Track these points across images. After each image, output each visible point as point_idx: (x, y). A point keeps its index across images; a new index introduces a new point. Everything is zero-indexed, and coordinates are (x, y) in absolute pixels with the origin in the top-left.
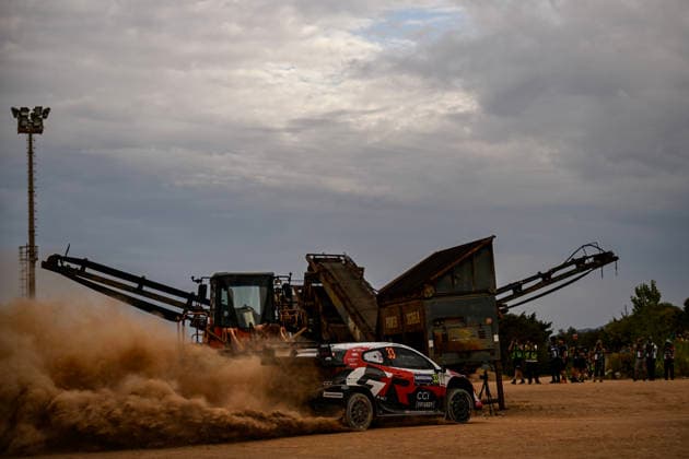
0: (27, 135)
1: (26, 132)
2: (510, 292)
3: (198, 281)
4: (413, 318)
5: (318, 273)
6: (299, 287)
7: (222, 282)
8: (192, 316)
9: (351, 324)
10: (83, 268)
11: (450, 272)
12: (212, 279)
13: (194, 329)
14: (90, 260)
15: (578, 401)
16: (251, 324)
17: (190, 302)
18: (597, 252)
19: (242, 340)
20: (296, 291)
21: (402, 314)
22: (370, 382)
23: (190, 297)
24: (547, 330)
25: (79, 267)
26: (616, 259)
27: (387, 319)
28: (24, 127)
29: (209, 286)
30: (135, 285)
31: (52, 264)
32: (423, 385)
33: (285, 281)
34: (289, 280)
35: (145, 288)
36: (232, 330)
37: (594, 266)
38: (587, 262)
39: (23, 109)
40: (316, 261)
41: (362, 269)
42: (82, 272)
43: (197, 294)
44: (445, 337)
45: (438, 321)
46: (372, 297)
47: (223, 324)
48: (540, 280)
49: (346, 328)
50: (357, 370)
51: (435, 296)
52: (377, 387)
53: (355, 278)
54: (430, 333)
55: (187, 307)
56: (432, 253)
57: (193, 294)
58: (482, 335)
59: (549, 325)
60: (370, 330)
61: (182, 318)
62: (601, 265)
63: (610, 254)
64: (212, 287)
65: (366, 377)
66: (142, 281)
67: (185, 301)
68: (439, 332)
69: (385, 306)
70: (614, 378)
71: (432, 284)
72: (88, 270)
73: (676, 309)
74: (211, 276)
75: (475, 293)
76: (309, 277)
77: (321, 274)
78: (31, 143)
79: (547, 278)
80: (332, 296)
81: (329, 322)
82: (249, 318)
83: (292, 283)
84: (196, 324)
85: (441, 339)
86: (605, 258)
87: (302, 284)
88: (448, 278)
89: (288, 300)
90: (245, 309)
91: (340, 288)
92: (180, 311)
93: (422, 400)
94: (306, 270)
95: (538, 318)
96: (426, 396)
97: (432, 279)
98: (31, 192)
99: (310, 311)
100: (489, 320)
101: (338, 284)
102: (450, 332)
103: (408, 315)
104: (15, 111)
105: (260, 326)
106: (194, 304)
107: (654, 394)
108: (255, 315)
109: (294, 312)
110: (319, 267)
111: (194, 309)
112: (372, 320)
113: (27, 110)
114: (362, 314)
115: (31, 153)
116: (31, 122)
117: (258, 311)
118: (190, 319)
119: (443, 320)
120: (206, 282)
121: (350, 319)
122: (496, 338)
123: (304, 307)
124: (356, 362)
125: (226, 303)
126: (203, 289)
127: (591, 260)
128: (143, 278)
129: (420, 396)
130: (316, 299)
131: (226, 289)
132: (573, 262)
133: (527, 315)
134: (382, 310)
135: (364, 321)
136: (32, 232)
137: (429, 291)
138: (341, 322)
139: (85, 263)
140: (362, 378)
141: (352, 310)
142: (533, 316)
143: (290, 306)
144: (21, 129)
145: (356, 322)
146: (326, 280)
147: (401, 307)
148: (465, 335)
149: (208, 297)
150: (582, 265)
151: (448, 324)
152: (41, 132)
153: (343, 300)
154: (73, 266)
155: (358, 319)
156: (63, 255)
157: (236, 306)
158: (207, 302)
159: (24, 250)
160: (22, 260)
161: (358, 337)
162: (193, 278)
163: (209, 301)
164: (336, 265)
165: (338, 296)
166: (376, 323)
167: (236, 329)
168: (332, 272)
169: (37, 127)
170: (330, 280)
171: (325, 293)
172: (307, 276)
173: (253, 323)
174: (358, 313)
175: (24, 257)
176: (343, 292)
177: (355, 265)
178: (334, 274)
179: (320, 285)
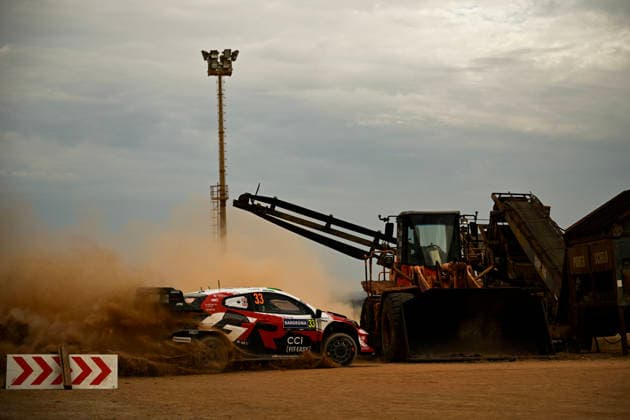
0: (217, 78)
1: (216, 75)
3: (385, 220)
4: (601, 258)
5: (504, 213)
6: (484, 226)
7: (408, 220)
8: (379, 254)
9: (538, 264)
10: (273, 207)
12: (398, 218)
13: (381, 267)
14: (279, 199)
16: (437, 262)
17: (377, 240)
19: (429, 278)
20: (482, 231)
21: (590, 254)
22: (228, 327)
23: (377, 235)
25: (269, 206)
27: (575, 258)
28: (214, 69)
29: (395, 225)
30: (324, 224)
31: (243, 202)
32: (294, 330)
33: (471, 220)
34: (476, 219)
35: (333, 227)
36: (418, 268)
39: (212, 52)
40: (501, 200)
41: (549, 208)
42: (272, 211)
43: (383, 232)
45: (627, 261)
46: (558, 236)
47: (409, 261)
49: (533, 266)
50: (214, 315)
51: (624, 235)
52: (236, 332)
53: (542, 218)
54: (618, 273)
55: (374, 245)
56: (622, 191)
57: (379, 233)
60: (557, 269)
61: (370, 255)
64: (398, 226)
65: (224, 322)
66: (330, 220)
67: (372, 239)
68: (627, 272)
69: (571, 245)
71: (621, 222)
72: (277, 209)
74: (397, 215)
76: (495, 217)
77: (507, 213)
78: (220, 86)
80: (518, 234)
81: (515, 261)
82: (436, 257)
83: (479, 222)
84: (383, 261)
87: (488, 223)
89: (474, 238)
90: (432, 247)
91: (526, 226)
92: (367, 249)
93: (294, 345)
94: (492, 209)
96: (298, 340)
97: (621, 217)
98: (221, 133)
99: (496, 250)
101: (524, 223)
103: (597, 255)
104: (205, 54)
105: (447, 265)
106: (381, 242)
108: (441, 253)
109: (479, 251)
110: (505, 206)
111: (381, 248)
112: (559, 258)
113: (216, 52)
114: (548, 253)
115: (220, 94)
116: (220, 64)
117: (444, 249)
118: (377, 256)
120: (393, 220)
121: (536, 258)
123: (490, 246)
124: (214, 307)
125: (412, 241)
126: (389, 227)
128: (331, 216)
129: (291, 340)
130: (502, 237)
131: (413, 228)
134: (569, 249)
135: (550, 260)
136: (222, 171)
137: (617, 230)
138: (529, 261)
139: (275, 202)
140: (220, 322)
141: (538, 248)
143: (476, 246)
144: (211, 72)
145: (542, 262)
146: (512, 218)
147: (589, 247)
149: (395, 235)
152: (230, 74)
153: (529, 239)
154: (264, 204)
155: (545, 259)
156: (254, 194)
157: (423, 243)
158: (394, 241)
159: (215, 189)
160: (213, 199)
161: (545, 276)
162: (380, 216)
163: (395, 239)
164: (521, 204)
165: (525, 235)
166: (562, 261)
167: (423, 267)
168: (518, 211)
169: (227, 69)
170: (516, 219)
171: (511, 232)
172: (493, 215)
173: (440, 261)
174: (544, 252)
175: (216, 196)
176: (530, 232)
177: (541, 204)
178: (520, 214)
179: (506, 224)
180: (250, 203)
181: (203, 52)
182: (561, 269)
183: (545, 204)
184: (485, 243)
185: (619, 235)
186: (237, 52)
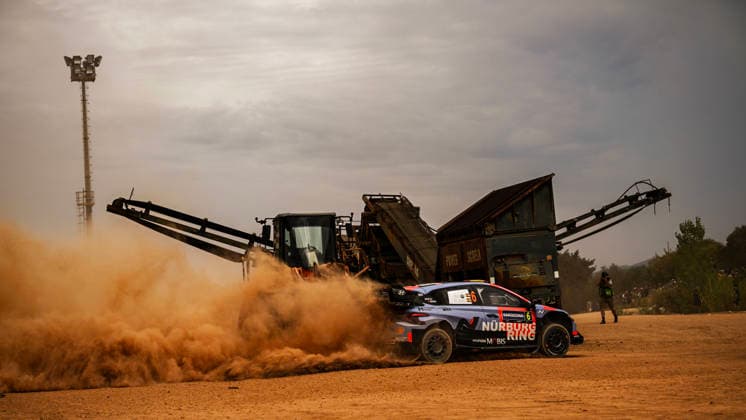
0: (81, 83)
1: (79, 80)
2: (564, 230)
3: (262, 222)
4: (473, 255)
5: (376, 212)
6: (357, 227)
7: (286, 222)
9: (409, 263)
10: (147, 211)
11: (511, 210)
12: (275, 220)
14: (154, 203)
15: (632, 335)
16: (315, 264)
17: (251, 243)
18: (650, 189)
21: (463, 253)
23: (252, 238)
24: (590, 267)
25: (144, 210)
26: (669, 195)
27: (448, 257)
28: (77, 75)
29: (272, 227)
30: (198, 227)
31: (117, 207)
33: (346, 221)
34: (351, 220)
35: (208, 230)
36: (295, 270)
37: (647, 202)
38: (640, 199)
39: (75, 57)
40: (372, 201)
41: (418, 209)
43: (260, 235)
44: (506, 274)
45: (499, 259)
46: (429, 236)
48: (594, 217)
49: (405, 266)
51: (496, 234)
53: (412, 218)
54: (491, 271)
55: (249, 247)
56: (491, 191)
57: (254, 235)
58: (542, 272)
59: (592, 262)
60: (429, 268)
61: (246, 258)
62: (654, 202)
63: (663, 190)
64: (275, 227)
66: (205, 223)
67: (246, 242)
68: (500, 269)
69: (445, 245)
70: (658, 312)
71: (493, 221)
72: (152, 213)
73: (719, 245)
74: (274, 217)
75: (536, 229)
76: (365, 218)
77: (378, 215)
78: (84, 91)
79: (600, 215)
80: (388, 233)
81: (387, 261)
82: (312, 258)
83: (353, 224)
85: (502, 276)
86: (657, 195)
87: (359, 224)
88: (509, 216)
91: (397, 227)
92: (243, 252)
94: (363, 211)
95: (581, 256)
97: (493, 216)
99: (366, 250)
100: (549, 257)
101: (395, 223)
102: (511, 269)
103: (469, 253)
104: (69, 61)
105: (324, 266)
107: (708, 328)
108: (319, 256)
110: (376, 206)
112: (431, 257)
113: (79, 58)
114: (420, 252)
115: (84, 100)
116: (84, 70)
117: (320, 247)
119: (503, 256)
120: (270, 223)
121: (408, 258)
122: (557, 275)
125: (288, 244)
126: (266, 230)
127: (644, 197)
128: (206, 220)
130: (374, 236)
131: (290, 230)
132: (627, 199)
133: (570, 252)
134: (442, 249)
135: (422, 260)
136: (87, 177)
137: (490, 229)
138: (400, 260)
139: (149, 206)
141: (410, 248)
142: (577, 253)
144: (75, 77)
145: (414, 261)
146: (383, 220)
147: (462, 245)
148: (526, 272)
149: (272, 239)
150: (634, 202)
151: (508, 263)
152: (93, 80)
153: (400, 239)
154: (138, 209)
155: (417, 258)
156: (127, 198)
157: (298, 246)
158: (271, 244)
159: (81, 195)
160: (79, 205)
161: (417, 275)
162: (256, 219)
163: (272, 242)
164: (391, 204)
165: (396, 235)
166: (435, 261)
167: (300, 269)
168: (389, 212)
169: (90, 75)
170: (387, 220)
171: (383, 232)
172: (364, 216)
173: (317, 261)
174: (416, 251)
175: (81, 202)
176: (401, 231)
177: (410, 204)
178: (390, 214)
179: (378, 225)
180: (124, 208)
181: (65, 57)
182: (433, 268)
183: (415, 205)
184: (357, 244)
185: (492, 233)
186: (100, 57)
